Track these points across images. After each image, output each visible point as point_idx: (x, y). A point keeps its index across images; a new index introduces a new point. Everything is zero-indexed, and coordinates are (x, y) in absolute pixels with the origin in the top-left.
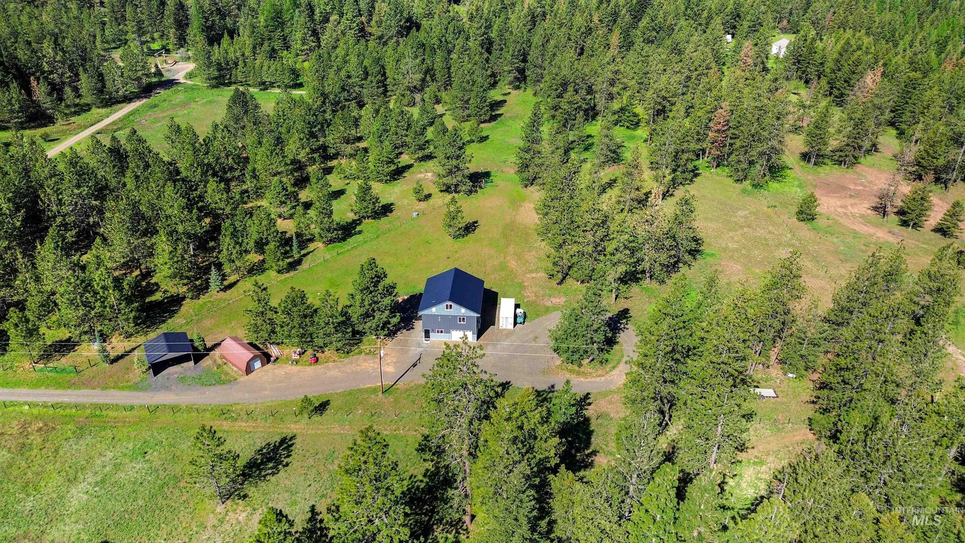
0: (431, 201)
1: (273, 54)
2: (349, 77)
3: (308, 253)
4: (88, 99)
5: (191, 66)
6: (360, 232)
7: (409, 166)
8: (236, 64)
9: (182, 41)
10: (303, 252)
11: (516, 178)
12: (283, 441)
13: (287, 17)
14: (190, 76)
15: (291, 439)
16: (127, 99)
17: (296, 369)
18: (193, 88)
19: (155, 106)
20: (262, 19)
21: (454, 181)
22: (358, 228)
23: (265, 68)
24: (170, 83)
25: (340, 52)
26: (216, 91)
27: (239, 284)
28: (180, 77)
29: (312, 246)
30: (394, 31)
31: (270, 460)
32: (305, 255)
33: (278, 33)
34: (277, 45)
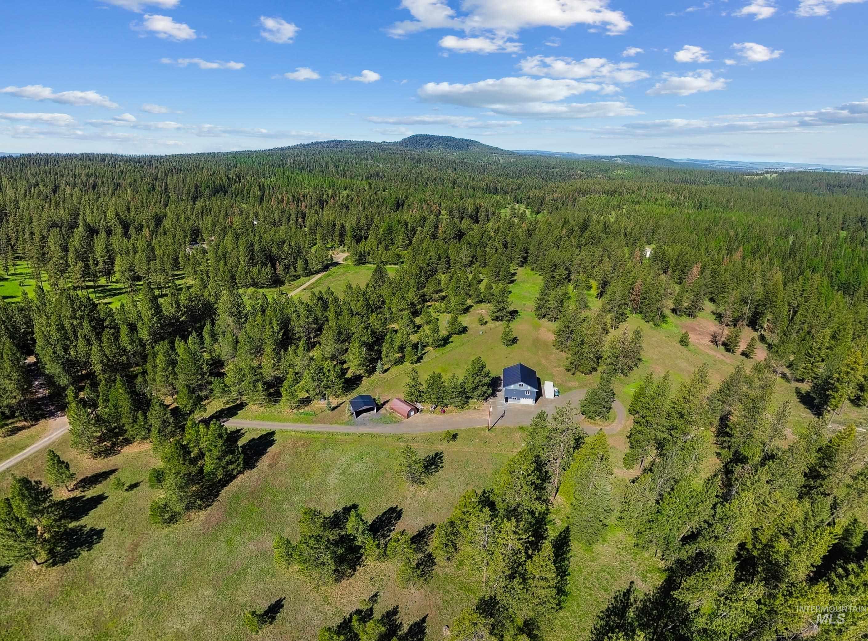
0: (488, 325)
1: (387, 248)
2: (431, 259)
3: (425, 353)
4: (300, 273)
5: (346, 255)
6: (452, 342)
7: (471, 306)
8: (369, 253)
9: (342, 243)
10: (423, 352)
11: (533, 313)
12: (437, 454)
13: (394, 229)
14: (346, 259)
15: (441, 454)
16: (317, 272)
17: (433, 416)
18: (347, 266)
19: (330, 275)
20: (381, 230)
21: (502, 315)
22: (450, 340)
23: (384, 255)
24: (337, 264)
25: (424, 245)
26: (358, 267)
27: (390, 370)
28: (340, 260)
29: (426, 349)
30: (452, 236)
31: (432, 464)
32: (424, 354)
33: (389, 237)
34: (388, 242)
